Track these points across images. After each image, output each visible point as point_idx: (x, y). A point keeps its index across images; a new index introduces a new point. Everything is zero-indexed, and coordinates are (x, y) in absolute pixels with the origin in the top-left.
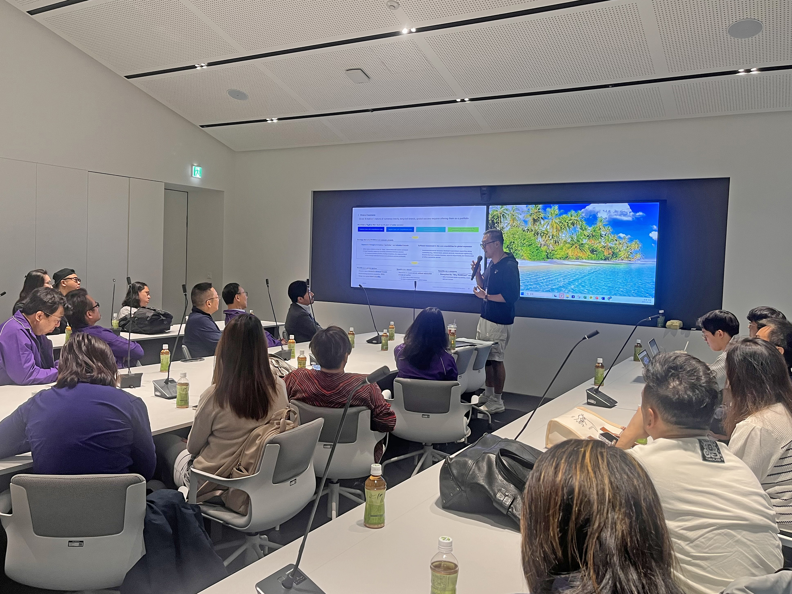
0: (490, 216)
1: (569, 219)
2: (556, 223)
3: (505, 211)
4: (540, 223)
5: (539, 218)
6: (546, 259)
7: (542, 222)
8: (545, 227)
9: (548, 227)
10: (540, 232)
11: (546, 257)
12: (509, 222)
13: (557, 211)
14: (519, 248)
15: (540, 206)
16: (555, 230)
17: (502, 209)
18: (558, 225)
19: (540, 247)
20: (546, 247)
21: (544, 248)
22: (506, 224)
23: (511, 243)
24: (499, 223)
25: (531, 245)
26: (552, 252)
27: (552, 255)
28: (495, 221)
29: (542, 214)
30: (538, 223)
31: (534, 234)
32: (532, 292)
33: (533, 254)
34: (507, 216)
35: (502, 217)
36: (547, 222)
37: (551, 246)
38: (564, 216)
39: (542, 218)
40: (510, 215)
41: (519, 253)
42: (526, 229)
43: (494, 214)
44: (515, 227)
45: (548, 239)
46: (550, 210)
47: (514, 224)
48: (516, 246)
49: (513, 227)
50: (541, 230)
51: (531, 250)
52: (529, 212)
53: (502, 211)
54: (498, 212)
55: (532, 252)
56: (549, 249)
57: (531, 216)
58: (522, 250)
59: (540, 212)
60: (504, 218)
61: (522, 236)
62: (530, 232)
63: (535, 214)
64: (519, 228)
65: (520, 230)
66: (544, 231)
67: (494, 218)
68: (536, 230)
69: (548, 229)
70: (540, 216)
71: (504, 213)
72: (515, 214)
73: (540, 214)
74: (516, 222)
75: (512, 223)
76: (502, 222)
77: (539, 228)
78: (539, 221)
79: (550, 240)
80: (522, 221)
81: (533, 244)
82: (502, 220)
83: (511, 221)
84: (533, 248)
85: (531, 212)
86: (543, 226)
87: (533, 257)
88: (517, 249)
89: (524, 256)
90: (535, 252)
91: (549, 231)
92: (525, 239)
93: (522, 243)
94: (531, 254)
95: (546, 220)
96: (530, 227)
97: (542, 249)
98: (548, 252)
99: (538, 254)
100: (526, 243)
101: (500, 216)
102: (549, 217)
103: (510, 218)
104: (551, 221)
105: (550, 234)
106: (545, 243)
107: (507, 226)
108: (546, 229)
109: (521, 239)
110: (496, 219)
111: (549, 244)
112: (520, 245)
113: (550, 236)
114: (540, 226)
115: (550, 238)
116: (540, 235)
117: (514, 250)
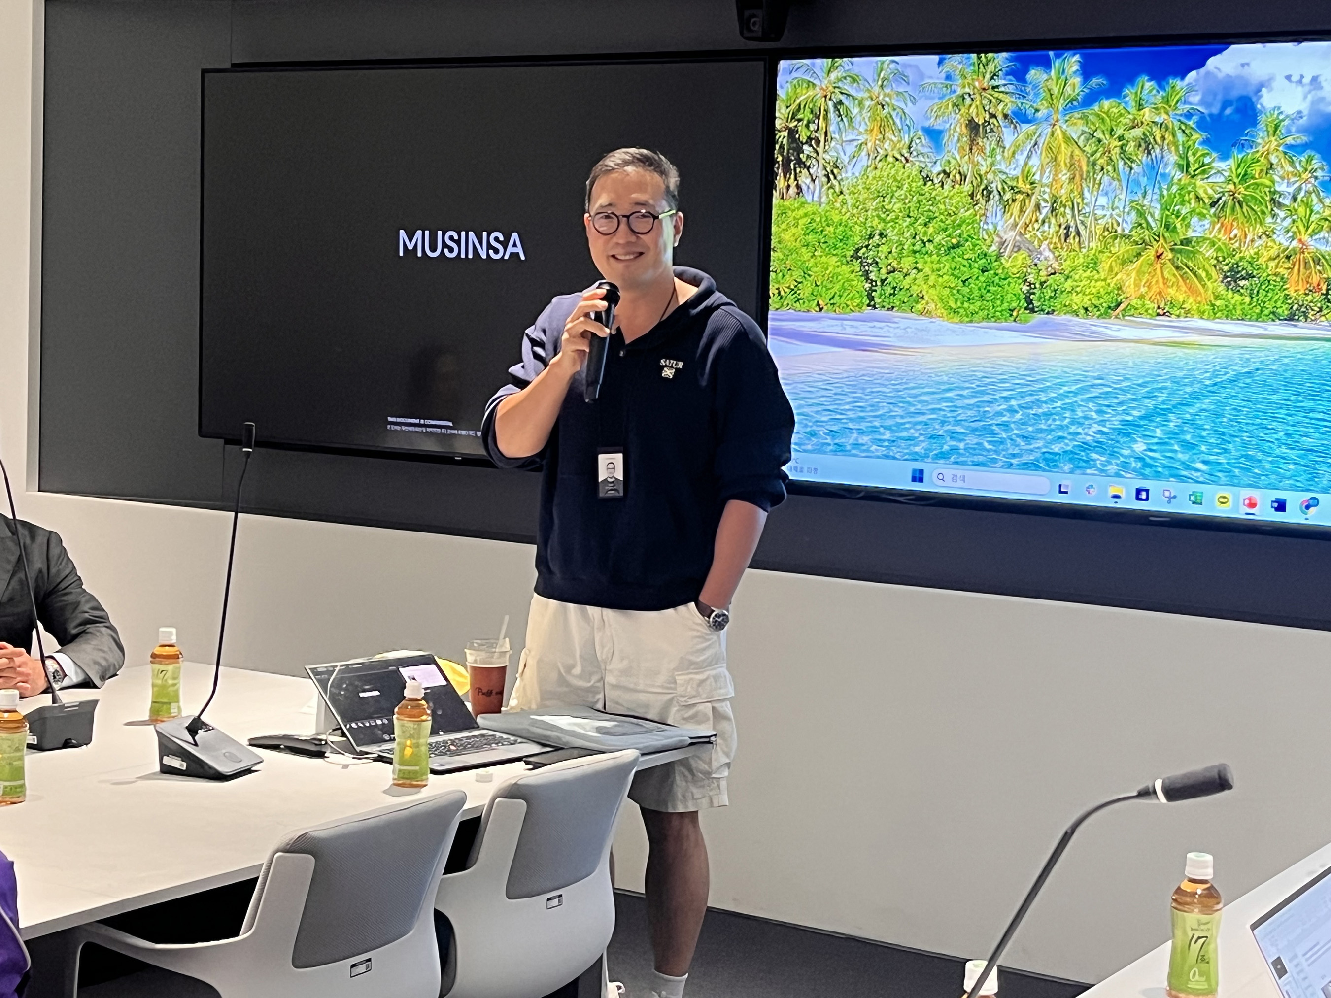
1: (1126, 120)
2: (1068, 139)
3: (847, 87)
4: (1000, 141)
5: (993, 116)
6: (1024, 314)
7: (1009, 136)
8: (1021, 158)
9: (1035, 161)
10: (996, 185)
11: (1023, 303)
12: (862, 139)
13: (1077, 80)
14: (907, 263)
15: (1000, 60)
16: (1064, 176)
17: (833, 76)
18: (1077, 152)
19: (999, 256)
20: (1021, 256)
21: (1014, 263)
22: (851, 149)
23: (871, 237)
24: (818, 142)
25: (958, 245)
26: (1051, 279)
27: (1049, 293)
28: (803, 135)
29: (1007, 99)
30: (988, 144)
31: (972, 196)
32: (959, 471)
33: (966, 290)
34: (855, 111)
35: (832, 115)
36: (1029, 137)
37: (1047, 253)
38: (1106, 104)
39: (1006, 116)
40: (868, 103)
41: (906, 283)
42: (938, 168)
43: (798, 102)
44: (890, 159)
45: (1034, 219)
46: (1045, 77)
47: (886, 146)
48: (890, 252)
49: (880, 160)
50: (1005, 173)
51: (957, 272)
52: (949, 91)
53: (835, 87)
54: (817, 89)
55: (964, 282)
56: (1036, 265)
57: (960, 110)
58: (919, 271)
59: (997, 87)
60: (842, 119)
61: (919, 202)
62: (953, 187)
63: (977, 96)
64: (908, 165)
65: (909, 177)
66: (1017, 178)
67: (799, 120)
68: (980, 176)
69: (1034, 170)
70: (1000, 107)
71: (842, 93)
72: (887, 99)
73: (997, 98)
74: (894, 138)
75: (877, 142)
76: (833, 136)
77: (992, 164)
78: (992, 130)
79: (1043, 222)
80: (920, 133)
81: (967, 241)
82: (832, 128)
83: (872, 130)
84: (965, 263)
85: (960, 91)
86: (1014, 153)
87: (966, 305)
88: (895, 264)
89: (926, 297)
90: (974, 278)
91: (1037, 177)
92: (931, 219)
93: (917, 237)
94: (958, 291)
95: (1025, 127)
96: (955, 159)
97: (1007, 265)
98: (1031, 279)
99: (988, 291)
100: (938, 239)
101: (825, 110)
102: (1037, 111)
103: (867, 120)
104: (1050, 130)
105: (1044, 192)
106: (1018, 238)
107: (854, 157)
108: (1023, 171)
109: (916, 220)
110: (809, 122)
111: (1036, 243)
112: (911, 248)
113: (1043, 204)
114: (999, 157)
115: (1041, 213)
116: (997, 197)
117: (884, 271)
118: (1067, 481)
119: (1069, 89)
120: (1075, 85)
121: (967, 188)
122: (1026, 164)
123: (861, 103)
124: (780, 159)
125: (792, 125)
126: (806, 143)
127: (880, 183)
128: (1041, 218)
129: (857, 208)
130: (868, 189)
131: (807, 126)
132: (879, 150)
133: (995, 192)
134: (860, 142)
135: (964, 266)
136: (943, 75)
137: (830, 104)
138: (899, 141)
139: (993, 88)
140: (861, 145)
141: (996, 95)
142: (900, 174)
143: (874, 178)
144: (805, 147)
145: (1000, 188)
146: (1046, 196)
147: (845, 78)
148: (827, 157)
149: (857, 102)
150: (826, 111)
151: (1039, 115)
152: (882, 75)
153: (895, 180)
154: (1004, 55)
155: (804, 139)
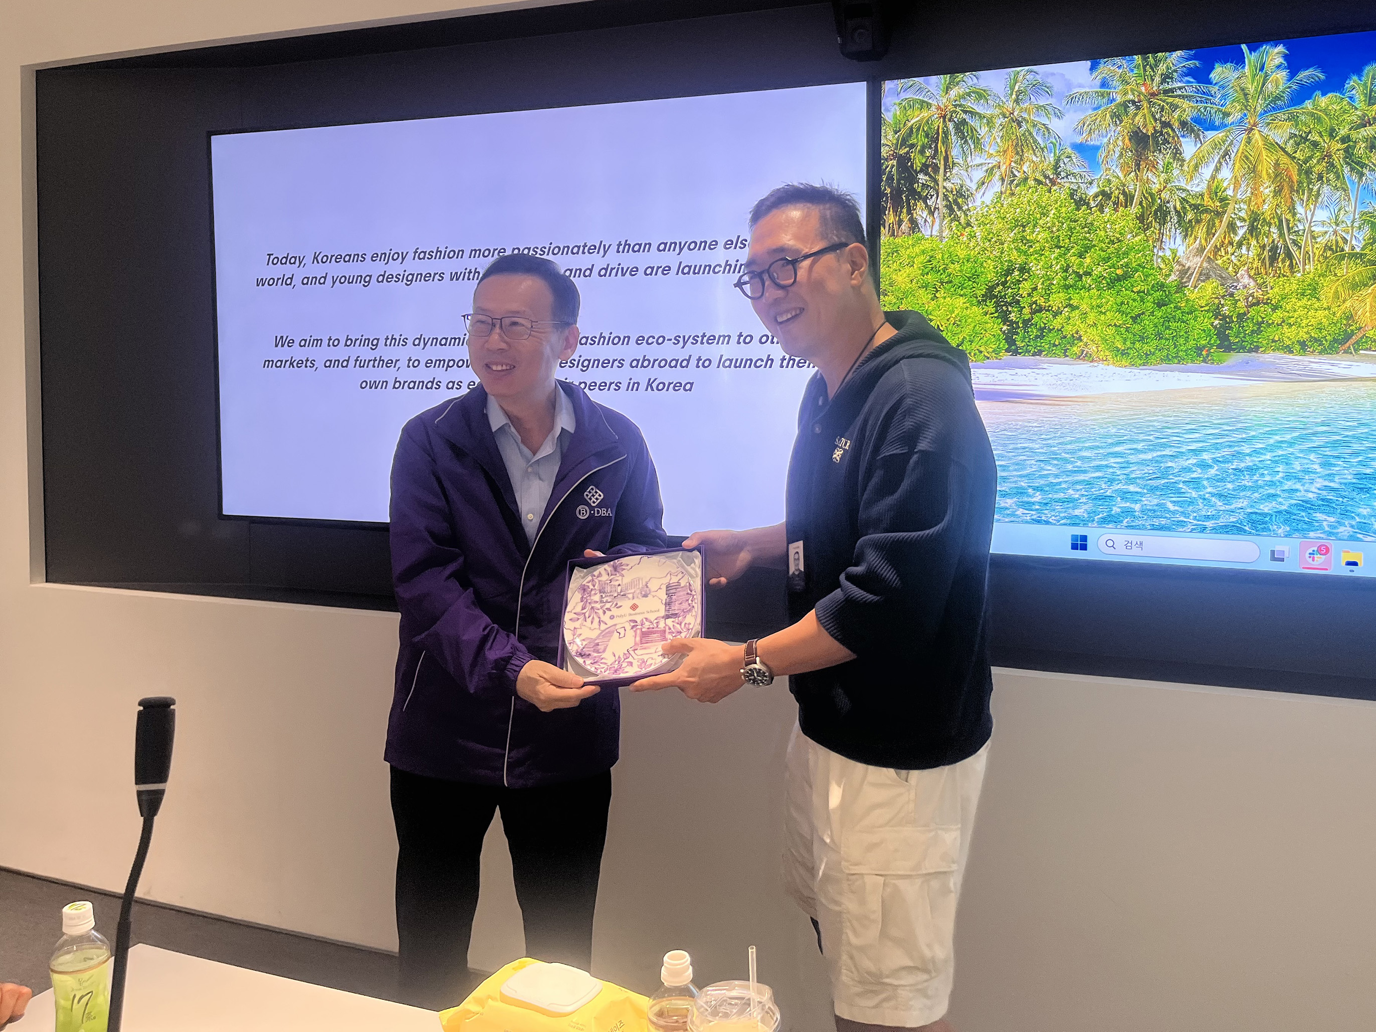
0: (888, 138)
1: (1354, 117)
2: (1271, 146)
3: (970, 104)
4: (1177, 154)
5: (1166, 124)
6: (1216, 354)
7: (1189, 148)
8: (1207, 172)
9: (1226, 173)
10: (1175, 204)
11: (1214, 340)
12: (993, 162)
13: (1282, 75)
14: (1057, 299)
15: (1175, 59)
16: (1267, 190)
17: (953, 93)
18: (1285, 159)
19: (1180, 287)
20: (1210, 288)
21: (1201, 293)
22: (978, 175)
23: (1009, 272)
24: (936, 169)
25: (1125, 277)
26: (1252, 312)
27: (1250, 327)
28: (918, 161)
29: (1186, 104)
30: (1162, 159)
31: (1142, 218)
32: (1135, 537)
33: (1137, 327)
34: (984, 131)
35: (953, 138)
36: (1215, 146)
37: (1246, 280)
38: (1323, 101)
39: (1183, 124)
40: (998, 121)
41: (1057, 323)
42: (1094, 190)
43: (910, 124)
44: (1031, 183)
45: (1226, 241)
46: (1236, 75)
47: (1025, 168)
48: (1035, 289)
49: (1017, 185)
50: (1184, 190)
51: (1124, 307)
52: (1105, 100)
53: (955, 106)
54: (933, 108)
55: (1134, 319)
56: (1232, 295)
57: (1121, 122)
58: (1073, 308)
59: (1172, 90)
60: (966, 141)
61: (1070, 229)
62: (1116, 210)
63: (1145, 104)
64: (1054, 188)
65: (1056, 202)
66: (1202, 195)
67: (912, 146)
68: (1151, 195)
69: (1225, 184)
70: (1176, 115)
71: (965, 112)
72: (1026, 116)
73: (1171, 104)
74: (1035, 159)
75: (1013, 164)
76: (956, 161)
77: (1167, 181)
78: (1166, 141)
79: (1240, 245)
80: (1069, 150)
81: (1137, 271)
82: (955, 152)
83: (1005, 152)
84: (1136, 296)
85: (1119, 99)
86: (1196, 167)
87: (1137, 345)
88: (1041, 302)
89: (1085, 339)
90: (1148, 313)
91: (1230, 192)
92: (1087, 249)
93: (1070, 270)
94: (1127, 329)
95: (1210, 134)
96: (1118, 177)
97: (1192, 297)
98: (1226, 310)
99: (1168, 328)
100: (1097, 271)
101: (944, 132)
102: (1227, 115)
103: (999, 141)
104: (1244, 136)
105: (1240, 210)
106: (1205, 265)
107: (983, 183)
108: (1209, 187)
109: (1068, 250)
110: (923, 148)
111: (1230, 269)
112: (1062, 283)
113: (1239, 224)
114: (1176, 172)
115: (1235, 234)
116: (1175, 219)
117: (1026, 311)
118: (1284, 546)
119: (1270, 86)
120: (1279, 81)
121: (1135, 209)
122: (1213, 178)
123: (990, 122)
124: (888, 191)
125: (902, 152)
126: (921, 171)
127: (1018, 210)
128: (1237, 239)
129: (990, 241)
130: (1003, 219)
131: (922, 152)
132: (1016, 173)
133: (1173, 213)
134: (990, 166)
135: (1134, 300)
136: (1098, 82)
137: (951, 126)
138: (1041, 161)
139: (1166, 92)
140: (992, 169)
141: (1170, 100)
142: (1044, 199)
143: (1011, 205)
144: (921, 177)
145: (1178, 207)
146: (1243, 214)
147: (969, 94)
148: (948, 185)
149: (985, 121)
150: (946, 134)
151: (1230, 120)
152: (1017, 88)
153: (1039, 206)
154: (1179, 53)
155: (918, 165)
